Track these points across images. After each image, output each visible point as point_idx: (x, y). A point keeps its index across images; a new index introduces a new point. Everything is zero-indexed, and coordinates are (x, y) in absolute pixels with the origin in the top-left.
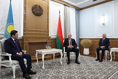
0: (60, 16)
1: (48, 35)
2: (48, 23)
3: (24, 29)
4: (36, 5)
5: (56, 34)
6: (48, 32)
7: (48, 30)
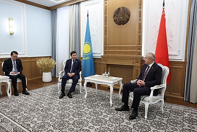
0: (164, 11)
1: (140, 53)
2: (140, 31)
4: (119, 9)
6: (140, 48)
7: (139, 44)
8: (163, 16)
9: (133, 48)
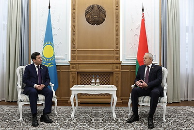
0: (143, 16)
1: (118, 58)
2: (118, 34)
3: (72, 50)
4: (93, 6)
5: (135, 57)
6: (118, 52)
7: (117, 48)
8: (143, 20)
9: (109, 52)
